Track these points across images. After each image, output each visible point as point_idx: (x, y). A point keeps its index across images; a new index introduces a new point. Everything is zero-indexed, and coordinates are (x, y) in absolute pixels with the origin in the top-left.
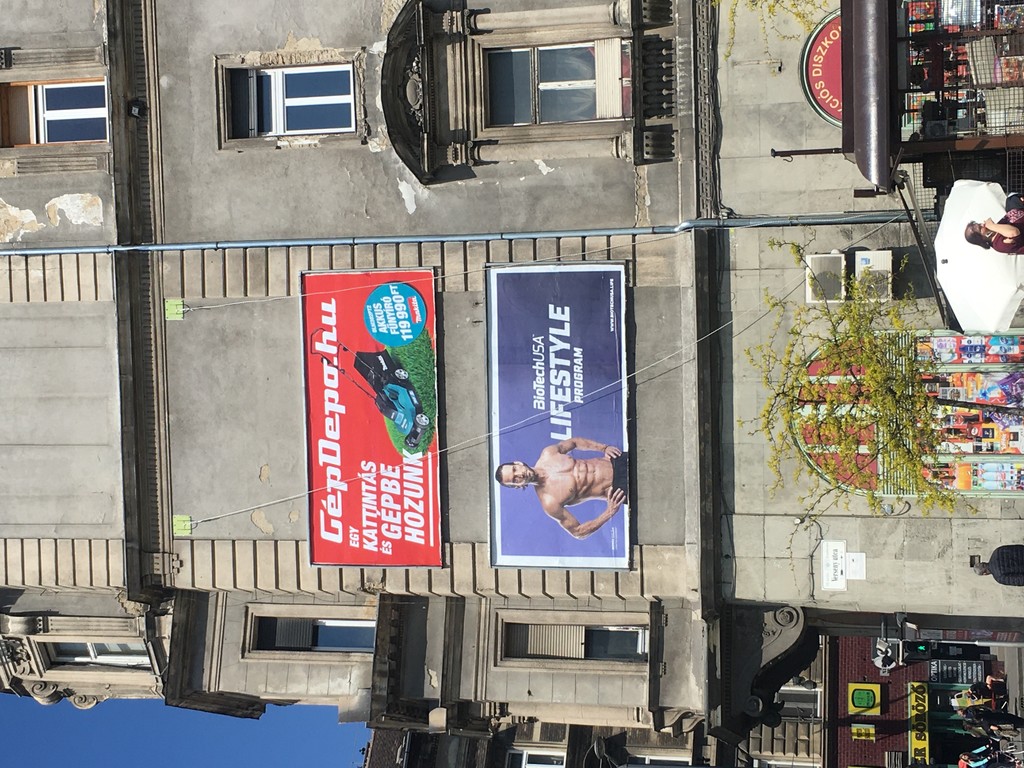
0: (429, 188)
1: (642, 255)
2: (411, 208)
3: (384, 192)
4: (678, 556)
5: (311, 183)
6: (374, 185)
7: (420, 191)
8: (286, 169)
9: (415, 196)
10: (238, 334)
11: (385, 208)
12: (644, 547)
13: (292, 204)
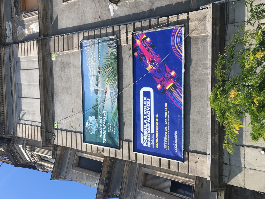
0: (118, 6)
1: (191, 21)
2: (112, 14)
3: (104, 9)
4: (204, 159)
5: (85, 10)
6: (102, 7)
7: (115, 7)
8: (79, 6)
9: (114, 10)
10: (67, 64)
11: (105, 16)
12: (189, 153)
13: (80, 18)
